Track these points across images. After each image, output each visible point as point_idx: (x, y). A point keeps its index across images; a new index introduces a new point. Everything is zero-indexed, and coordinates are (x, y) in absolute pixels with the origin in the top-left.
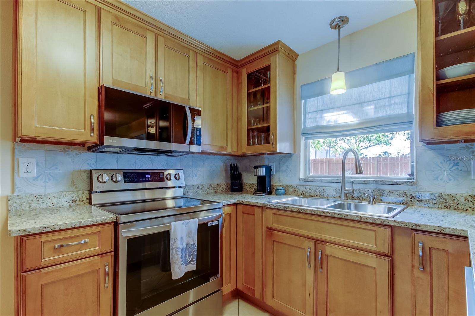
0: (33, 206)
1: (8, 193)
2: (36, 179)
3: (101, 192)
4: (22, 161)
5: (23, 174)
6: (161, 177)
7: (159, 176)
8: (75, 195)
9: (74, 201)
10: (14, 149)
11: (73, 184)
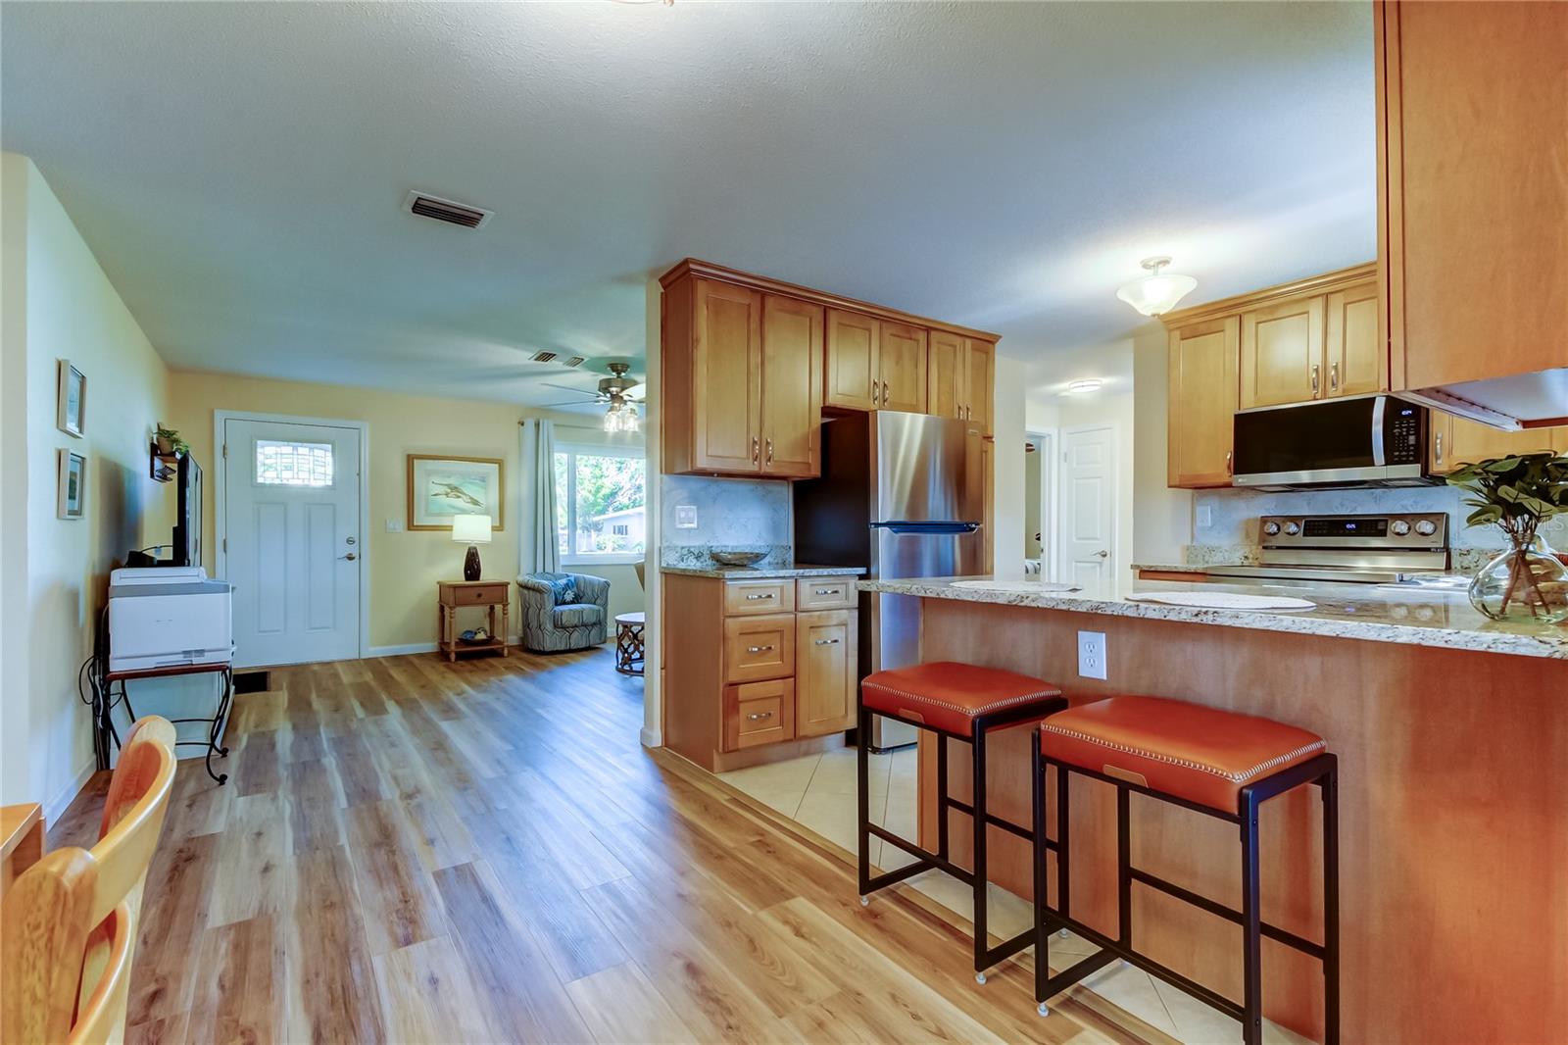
0: (1207, 558)
1: (1187, 542)
2: (1211, 527)
3: (1278, 548)
4: (1199, 509)
5: (1199, 524)
6: (1380, 528)
7: (1376, 527)
8: (1247, 550)
9: (1246, 557)
10: (1193, 496)
11: (1247, 536)
